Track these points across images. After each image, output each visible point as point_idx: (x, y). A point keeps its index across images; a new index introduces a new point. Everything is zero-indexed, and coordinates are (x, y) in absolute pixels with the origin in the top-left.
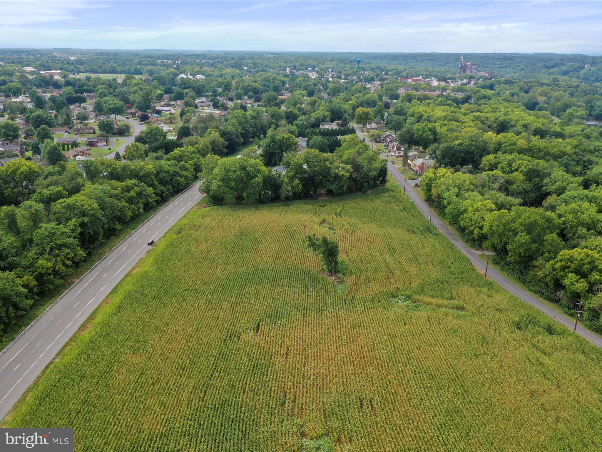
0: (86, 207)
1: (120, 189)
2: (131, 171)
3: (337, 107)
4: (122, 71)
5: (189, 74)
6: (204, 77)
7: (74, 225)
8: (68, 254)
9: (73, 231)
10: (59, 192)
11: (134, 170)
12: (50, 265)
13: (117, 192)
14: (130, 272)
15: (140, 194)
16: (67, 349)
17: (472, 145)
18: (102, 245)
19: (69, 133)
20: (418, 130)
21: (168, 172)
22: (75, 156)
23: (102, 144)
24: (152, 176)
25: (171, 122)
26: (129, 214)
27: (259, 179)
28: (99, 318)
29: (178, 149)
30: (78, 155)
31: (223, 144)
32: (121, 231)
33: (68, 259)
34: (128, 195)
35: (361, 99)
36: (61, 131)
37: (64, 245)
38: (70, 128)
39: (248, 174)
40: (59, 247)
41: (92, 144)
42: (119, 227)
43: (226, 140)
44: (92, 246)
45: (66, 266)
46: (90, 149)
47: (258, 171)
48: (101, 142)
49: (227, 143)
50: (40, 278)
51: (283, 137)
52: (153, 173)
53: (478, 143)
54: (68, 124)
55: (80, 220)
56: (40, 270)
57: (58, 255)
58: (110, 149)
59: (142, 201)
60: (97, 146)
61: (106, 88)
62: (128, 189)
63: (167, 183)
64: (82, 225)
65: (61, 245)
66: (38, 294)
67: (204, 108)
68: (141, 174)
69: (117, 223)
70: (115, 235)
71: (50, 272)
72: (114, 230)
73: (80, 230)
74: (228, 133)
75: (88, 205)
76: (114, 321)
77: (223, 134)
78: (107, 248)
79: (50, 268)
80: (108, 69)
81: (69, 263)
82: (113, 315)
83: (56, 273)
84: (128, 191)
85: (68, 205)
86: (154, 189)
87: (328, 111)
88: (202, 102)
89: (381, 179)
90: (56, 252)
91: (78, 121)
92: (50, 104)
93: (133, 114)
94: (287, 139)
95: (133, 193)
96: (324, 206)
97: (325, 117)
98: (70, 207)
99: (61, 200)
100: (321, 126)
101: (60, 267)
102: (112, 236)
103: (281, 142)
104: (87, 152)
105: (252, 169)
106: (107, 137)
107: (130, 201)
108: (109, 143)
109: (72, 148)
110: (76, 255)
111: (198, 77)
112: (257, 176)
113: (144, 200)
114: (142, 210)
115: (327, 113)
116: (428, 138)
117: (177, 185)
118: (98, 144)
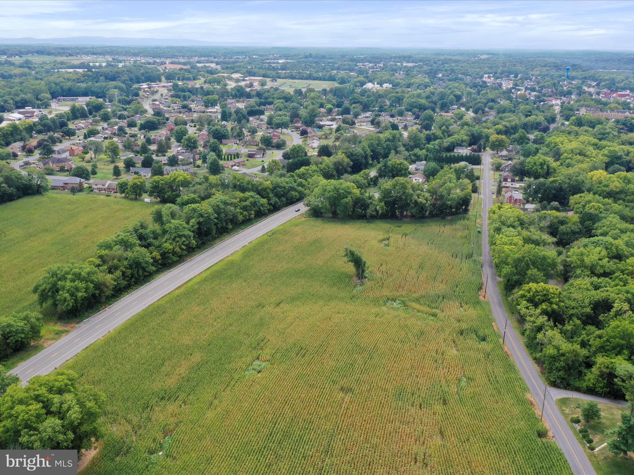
0: (203, 211)
1: (238, 199)
2: (253, 185)
3: (478, 132)
4: (318, 77)
5: (376, 83)
6: (391, 86)
7: (193, 223)
8: (184, 241)
9: (193, 226)
10: (194, 198)
11: (255, 184)
12: (171, 247)
13: (236, 201)
14: (224, 259)
15: (254, 204)
16: (164, 298)
17: (565, 183)
18: (214, 239)
19: (238, 144)
20: (529, 163)
21: (284, 187)
22: (232, 166)
23: (259, 156)
24: (268, 190)
25: (326, 137)
26: (241, 218)
27: (349, 200)
28: (189, 284)
29: (304, 167)
30: (235, 165)
31: (348, 164)
32: (232, 230)
33: (184, 245)
34: (244, 204)
35: (513, 123)
36: (232, 143)
37: (184, 236)
38: (240, 140)
39: (339, 195)
40: (180, 236)
41: (251, 156)
42: (230, 226)
43: (352, 160)
44: (206, 238)
45: (183, 249)
46: (248, 160)
47: (350, 193)
48: (258, 154)
49: (352, 163)
50: (163, 255)
51: (395, 162)
52: (269, 188)
53: (572, 182)
54: (240, 136)
55: (198, 220)
56: (164, 250)
57: (178, 242)
58: (263, 161)
59: (254, 209)
60: (255, 158)
61: (282, 103)
62: (246, 199)
63: (283, 196)
64: (199, 223)
65: (182, 235)
66: (161, 265)
67: (363, 124)
68: (259, 188)
69: (229, 224)
70: (227, 232)
71: (170, 251)
72: (227, 229)
73: (197, 226)
74: (356, 155)
75: (205, 210)
76: (196, 287)
77: (350, 155)
78: (218, 240)
79: (170, 249)
80: (305, 75)
81: (184, 247)
82: (199, 283)
83: (174, 253)
84: (246, 201)
85: (193, 209)
86: (268, 200)
87: (468, 135)
88: (366, 117)
89: (464, 207)
90: (177, 239)
91: (249, 134)
92: (234, 116)
93: (297, 128)
94: (398, 164)
95: (247, 203)
96: (400, 227)
97: (463, 141)
98: (194, 210)
99: (190, 205)
100: (455, 150)
101: (177, 249)
102: (225, 232)
103: (393, 166)
104: (243, 163)
105: (343, 191)
106: (264, 150)
107: (245, 208)
108: (265, 155)
109: (234, 158)
110: (190, 243)
111: (385, 85)
112: (347, 197)
113: (257, 208)
114: (253, 216)
115: (465, 138)
116: (537, 172)
117: (291, 198)
118: (256, 156)
